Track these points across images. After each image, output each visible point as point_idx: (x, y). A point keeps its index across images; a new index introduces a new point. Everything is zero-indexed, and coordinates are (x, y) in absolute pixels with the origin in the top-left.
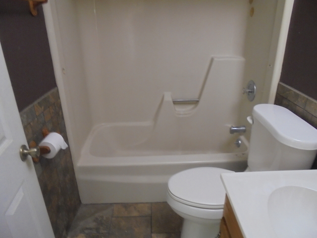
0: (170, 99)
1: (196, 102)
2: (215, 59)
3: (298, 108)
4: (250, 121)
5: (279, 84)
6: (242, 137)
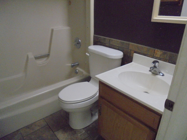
0: (33, 57)
1: (48, 56)
2: (54, 29)
3: (106, 44)
4: (88, 55)
5: (94, 36)
6: (78, 68)
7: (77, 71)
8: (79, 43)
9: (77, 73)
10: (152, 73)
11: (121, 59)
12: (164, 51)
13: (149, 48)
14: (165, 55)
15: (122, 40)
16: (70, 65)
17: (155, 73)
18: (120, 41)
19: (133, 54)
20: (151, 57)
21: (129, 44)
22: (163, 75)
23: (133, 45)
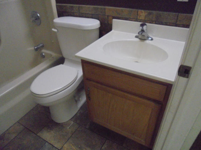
3: (75, 14)
4: (55, 30)
5: (56, 5)
6: (43, 51)
7: (44, 54)
8: (37, 18)
9: (43, 57)
10: (140, 39)
11: (99, 29)
12: (148, 11)
13: (131, 9)
14: (151, 16)
15: (95, 5)
16: (32, 48)
17: (143, 38)
18: (92, 6)
19: (112, 21)
20: (134, 21)
21: (105, 9)
22: (152, 40)
23: (110, 10)
